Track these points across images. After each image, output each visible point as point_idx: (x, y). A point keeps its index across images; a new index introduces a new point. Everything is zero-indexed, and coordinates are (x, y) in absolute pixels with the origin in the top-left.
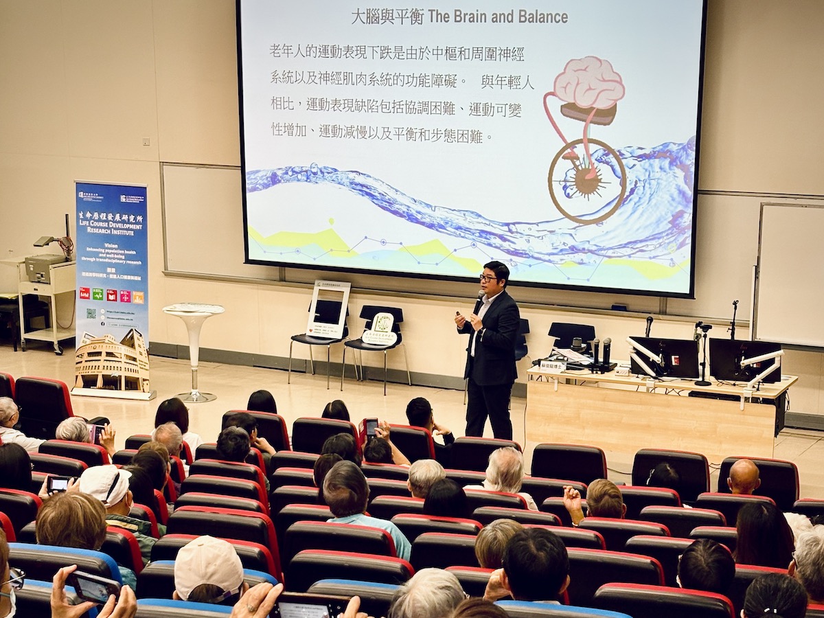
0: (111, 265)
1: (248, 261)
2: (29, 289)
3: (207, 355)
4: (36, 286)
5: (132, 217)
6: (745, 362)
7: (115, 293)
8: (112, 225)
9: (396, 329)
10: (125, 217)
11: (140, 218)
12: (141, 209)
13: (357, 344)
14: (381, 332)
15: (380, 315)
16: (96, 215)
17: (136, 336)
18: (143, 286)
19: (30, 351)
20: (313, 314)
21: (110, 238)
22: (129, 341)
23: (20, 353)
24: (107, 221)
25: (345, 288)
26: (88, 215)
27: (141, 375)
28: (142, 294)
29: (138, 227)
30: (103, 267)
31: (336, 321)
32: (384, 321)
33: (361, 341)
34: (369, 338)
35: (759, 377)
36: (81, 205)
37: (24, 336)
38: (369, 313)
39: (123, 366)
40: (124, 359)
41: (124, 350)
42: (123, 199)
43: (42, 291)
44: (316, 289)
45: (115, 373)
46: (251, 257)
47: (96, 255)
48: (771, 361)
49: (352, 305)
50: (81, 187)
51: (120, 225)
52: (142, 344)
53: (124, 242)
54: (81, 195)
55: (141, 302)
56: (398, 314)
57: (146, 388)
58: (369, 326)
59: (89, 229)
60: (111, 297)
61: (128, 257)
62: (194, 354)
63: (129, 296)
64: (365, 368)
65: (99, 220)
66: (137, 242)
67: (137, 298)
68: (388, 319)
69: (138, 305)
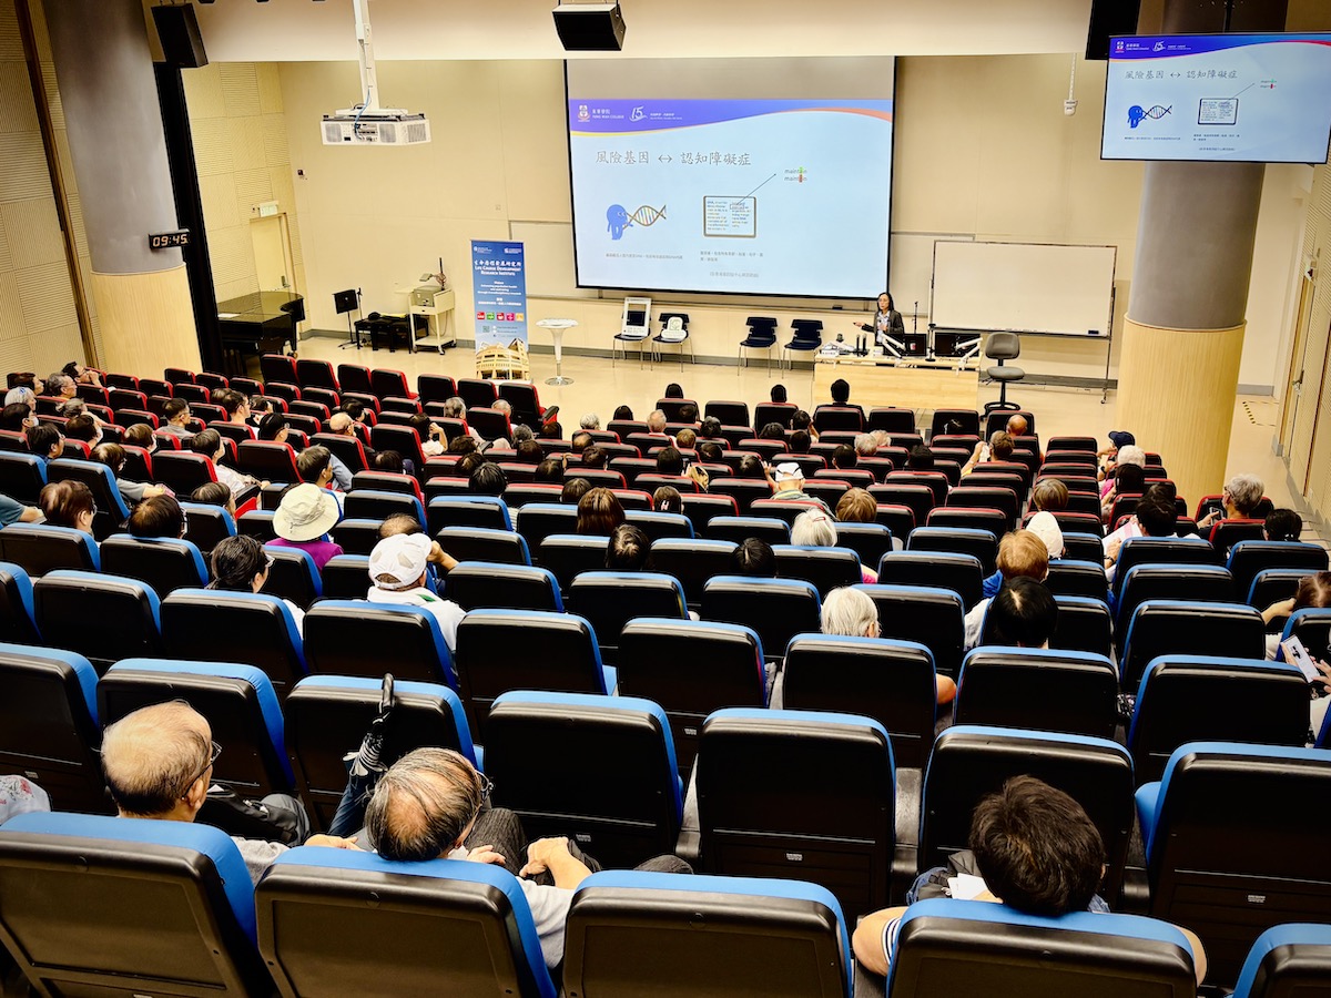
0: (500, 296)
1: (578, 286)
2: (418, 310)
3: (567, 351)
4: (424, 308)
5: (513, 263)
6: (958, 346)
7: (503, 314)
8: (499, 269)
9: (684, 327)
10: (508, 263)
11: (519, 264)
12: (520, 257)
13: (659, 339)
14: (674, 330)
15: (672, 319)
16: (487, 263)
17: (519, 343)
18: (523, 309)
19: (419, 353)
20: (625, 320)
21: (498, 278)
22: (514, 347)
23: (413, 354)
24: (495, 266)
25: (648, 302)
26: (481, 263)
27: (523, 369)
28: (522, 314)
29: (519, 270)
30: (494, 297)
31: (643, 325)
32: (676, 323)
33: (660, 336)
34: (666, 335)
35: (967, 355)
36: (476, 256)
37: (415, 343)
38: (665, 318)
39: (510, 363)
40: (511, 359)
41: (512, 353)
42: (506, 251)
43: (428, 311)
44: (627, 303)
45: (504, 369)
46: (580, 284)
47: (488, 289)
48: (975, 345)
49: (652, 313)
50: (475, 243)
51: (504, 269)
52: (524, 348)
53: (508, 280)
54: (476, 249)
55: (522, 320)
56: (685, 318)
57: (527, 377)
58: (665, 326)
59: (482, 272)
60: (500, 318)
61: (511, 290)
62: (558, 351)
63: (513, 316)
64: (662, 354)
65: (490, 266)
66: (519, 280)
67: (519, 317)
68: (680, 321)
69: (519, 322)
